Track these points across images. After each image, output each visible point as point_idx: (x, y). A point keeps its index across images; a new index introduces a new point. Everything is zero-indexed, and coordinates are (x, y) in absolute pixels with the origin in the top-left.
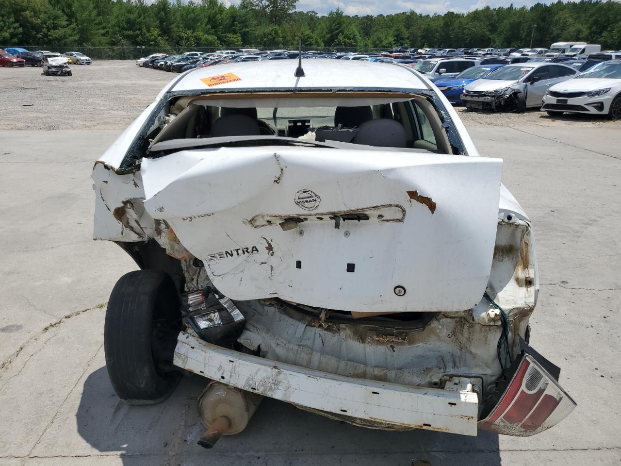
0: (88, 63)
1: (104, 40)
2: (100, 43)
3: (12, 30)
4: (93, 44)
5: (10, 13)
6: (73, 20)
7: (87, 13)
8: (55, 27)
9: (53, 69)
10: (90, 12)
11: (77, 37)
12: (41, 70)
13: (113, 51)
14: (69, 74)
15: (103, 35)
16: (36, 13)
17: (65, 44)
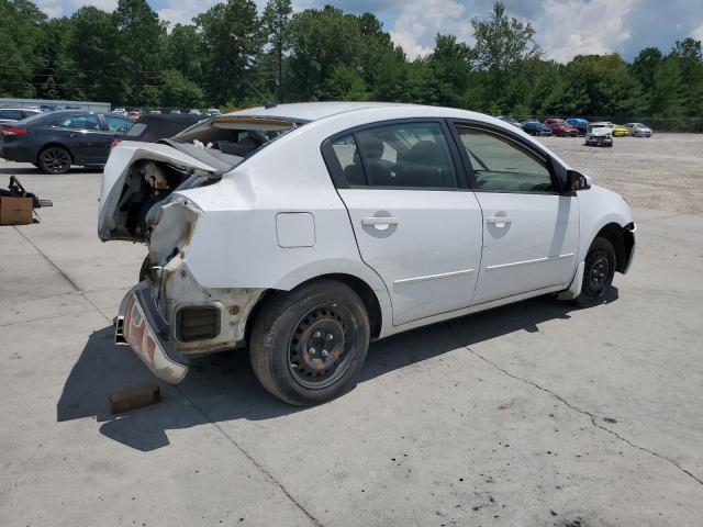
0: (648, 136)
1: (680, 110)
2: (674, 113)
3: (580, 101)
4: (665, 116)
5: (583, 85)
6: (651, 89)
7: (670, 80)
8: (626, 97)
9: (594, 140)
10: (674, 80)
11: (646, 108)
12: (583, 140)
13: (688, 122)
14: (610, 145)
15: (683, 104)
16: (610, 83)
17: (631, 115)
